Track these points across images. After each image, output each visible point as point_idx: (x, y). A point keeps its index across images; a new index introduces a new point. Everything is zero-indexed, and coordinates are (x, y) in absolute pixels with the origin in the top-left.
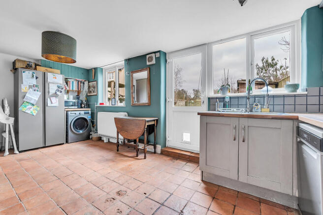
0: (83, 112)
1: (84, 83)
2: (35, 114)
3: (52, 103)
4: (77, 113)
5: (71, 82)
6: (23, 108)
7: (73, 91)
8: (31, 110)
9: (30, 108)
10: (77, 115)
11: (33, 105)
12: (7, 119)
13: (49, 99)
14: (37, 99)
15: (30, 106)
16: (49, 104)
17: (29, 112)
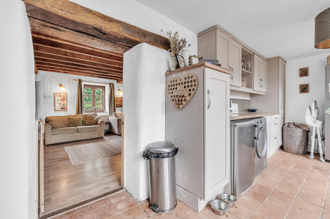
12: (314, 122)
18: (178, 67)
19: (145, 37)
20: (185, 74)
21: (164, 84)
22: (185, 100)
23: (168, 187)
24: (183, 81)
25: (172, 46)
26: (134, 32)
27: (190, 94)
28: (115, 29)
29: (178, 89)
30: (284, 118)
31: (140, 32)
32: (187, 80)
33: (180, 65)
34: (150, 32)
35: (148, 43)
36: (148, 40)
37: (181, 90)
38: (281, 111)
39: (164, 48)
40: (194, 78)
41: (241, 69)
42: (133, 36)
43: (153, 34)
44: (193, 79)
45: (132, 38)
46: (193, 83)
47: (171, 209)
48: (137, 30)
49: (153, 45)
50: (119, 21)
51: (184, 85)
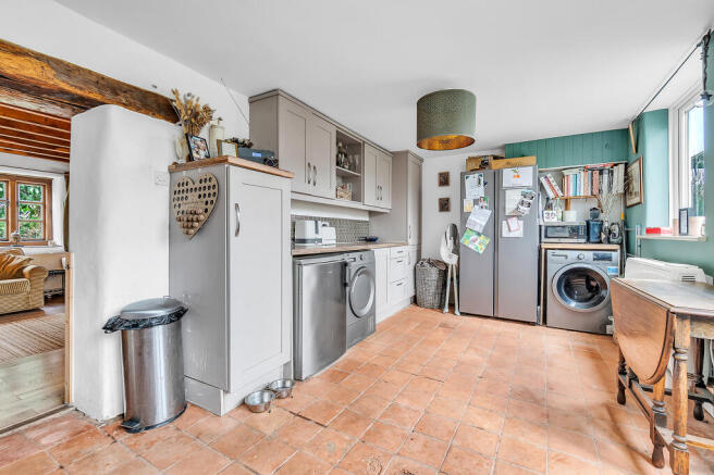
0: (590, 255)
1: (611, 173)
2: (481, 252)
3: (510, 230)
4: (573, 255)
5: (571, 178)
6: (465, 241)
7: (576, 198)
8: (476, 243)
9: (474, 241)
10: (569, 260)
11: (479, 234)
12: (450, 257)
13: (504, 222)
14: (484, 224)
15: (475, 236)
16: (505, 233)
17: (472, 247)
18: (190, 158)
19: (117, 95)
20: (199, 173)
21: (168, 189)
22: (198, 221)
23: (163, 381)
24: (198, 185)
25: (184, 116)
26: (86, 82)
27: (206, 210)
28: (31, 71)
29: (190, 200)
30: (419, 252)
31: (101, 82)
32: (203, 184)
33: (195, 155)
34: (128, 85)
35: (125, 105)
36: (124, 101)
37: (192, 202)
38: (412, 241)
39: (167, 120)
40: (214, 182)
41: (334, 167)
42: (81, 89)
43: (135, 88)
44: (212, 184)
45: (79, 92)
46: (212, 191)
47: (170, 421)
48: (94, 79)
49: (138, 110)
50: (43, 55)
51: (198, 193)
